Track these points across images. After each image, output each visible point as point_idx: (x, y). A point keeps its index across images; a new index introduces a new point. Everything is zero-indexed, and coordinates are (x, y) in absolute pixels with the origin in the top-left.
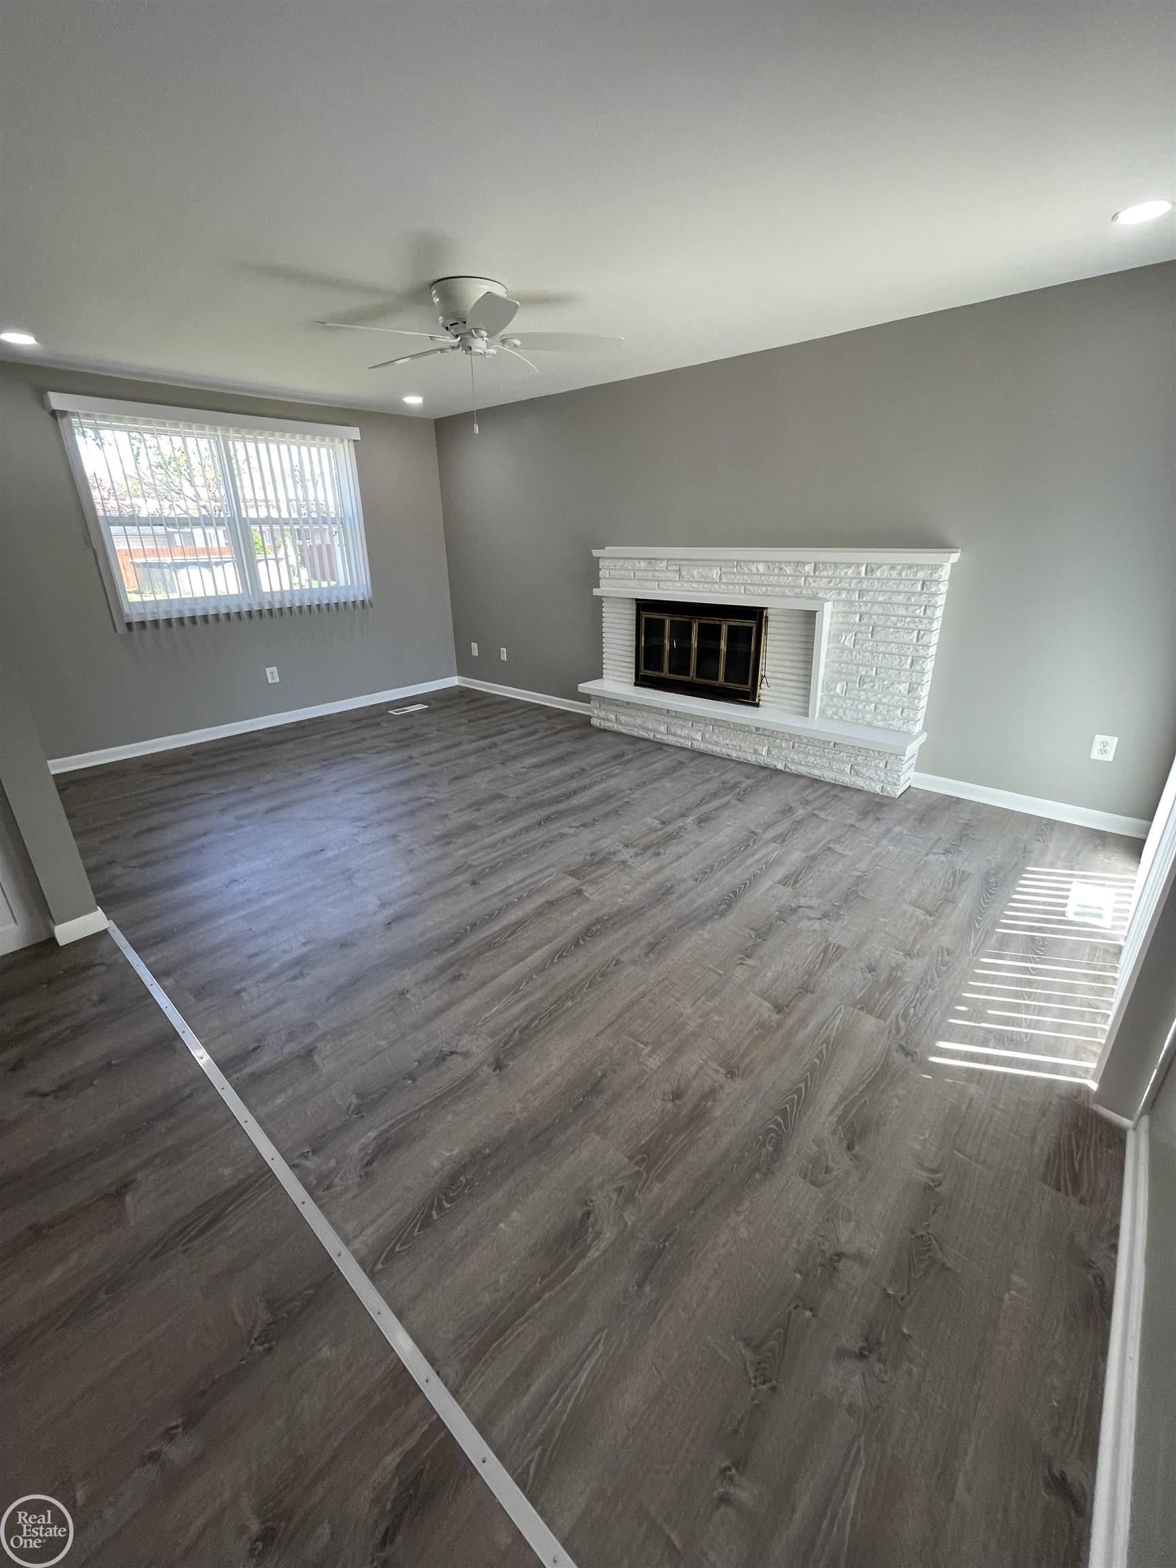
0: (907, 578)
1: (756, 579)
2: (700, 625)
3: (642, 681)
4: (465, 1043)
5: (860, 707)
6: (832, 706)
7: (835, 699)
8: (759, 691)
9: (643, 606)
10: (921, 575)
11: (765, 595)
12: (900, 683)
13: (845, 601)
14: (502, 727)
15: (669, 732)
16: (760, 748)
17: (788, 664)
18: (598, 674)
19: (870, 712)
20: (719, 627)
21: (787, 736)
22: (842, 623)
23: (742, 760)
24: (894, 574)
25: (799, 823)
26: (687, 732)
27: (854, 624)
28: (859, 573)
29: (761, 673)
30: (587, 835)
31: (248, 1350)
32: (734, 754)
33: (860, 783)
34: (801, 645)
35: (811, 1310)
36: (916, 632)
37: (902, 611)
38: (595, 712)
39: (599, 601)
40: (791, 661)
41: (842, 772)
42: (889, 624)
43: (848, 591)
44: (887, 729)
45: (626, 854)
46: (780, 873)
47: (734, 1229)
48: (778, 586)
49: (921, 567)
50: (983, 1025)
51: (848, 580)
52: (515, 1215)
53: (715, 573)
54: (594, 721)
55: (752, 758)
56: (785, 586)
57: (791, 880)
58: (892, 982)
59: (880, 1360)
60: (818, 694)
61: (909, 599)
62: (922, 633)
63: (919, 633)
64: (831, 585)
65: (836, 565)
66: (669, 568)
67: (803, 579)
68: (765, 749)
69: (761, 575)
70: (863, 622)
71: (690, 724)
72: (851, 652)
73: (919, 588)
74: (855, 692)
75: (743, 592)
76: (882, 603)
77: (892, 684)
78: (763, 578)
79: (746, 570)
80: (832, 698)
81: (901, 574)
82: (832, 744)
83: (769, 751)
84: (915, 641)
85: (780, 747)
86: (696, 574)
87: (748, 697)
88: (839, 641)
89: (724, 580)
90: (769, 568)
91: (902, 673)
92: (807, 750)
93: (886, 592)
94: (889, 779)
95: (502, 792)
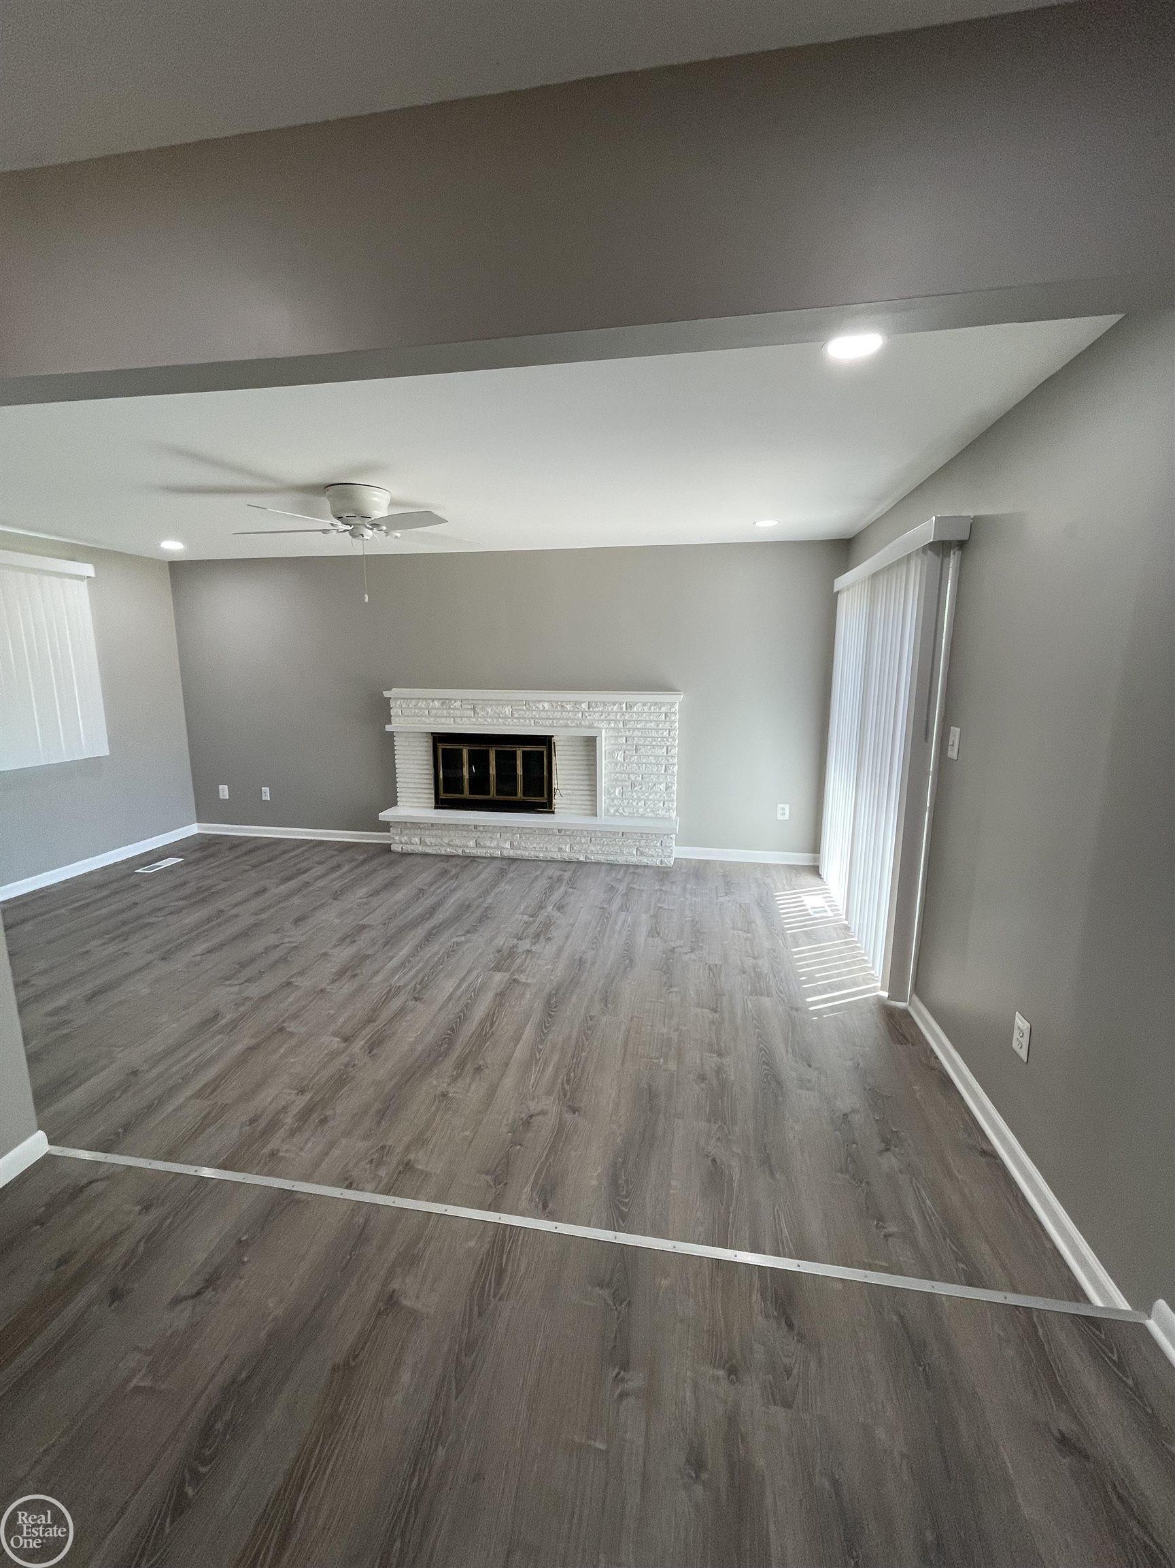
0: (655, 711)
1: (543, 715)
2: (497, 752)
3: (440, 804)
4: (533, 1106)
5: (634, 804)
6: (613, 806)
7: (616, 800)
8: (554, 801)
9: (439, 739)
10: (664, 709)
11: (551, 726)
12: (660, 784)
13: (614, 729)
14: (299, 866)
15: (478, 845)
16: (564, 847)
17: (574, 777)
18: (393, 802)
19: (641, 807)
20: (514, 753)
21: (585, 833)
22: (613, 745)
23: (549, 858)
24: (646, 709)
25: (626, 894)
26: (495, 843)
27: (622, 745)
28: (622, 708)
29: (554, 786)
30: (478, 939)
31: (616, 1312)
32: (541, 855)
33: (645, 861)
34: (584, 763)
35: (854, 1143)
36: (665, 747)
37: (654, 734)
38: (397, 838)
39: (391, 734)
40: (577, 775)
41: (631, 854)
42: (646, 743)
43: (616, 721)
44: (656, 818)
45: (525, 945)
46: (643, 930)
47: (792, 1128)
48: (561, 719)
49: (663, 704)
50: (819, 983)
51: (614, 714)
52: (674, 1183)
53: (507, 710)
54: (394, 847)
55: (557, 856)
56: (567, 719)
57: (654, 932)
58: (759, 976)
59: (895, 1147)
60: (603, 800)
61: (658, 725)
62: (670, 748)
63: (667, 748)
64: (602, 717)
65: (605, 704)
66: (463, 706)
67: (581, 713)
68: (568, 846)
69: (547, 711)
70: (629, 743)
71: (498, 835)
72: (623, 765)
73: (664, 718)
74: (630, 793)
75: (533, 724)
76: (641, 729)
77: (655, 785)
78: (549, 713)
79: (534, 708)
80: (613, 800)
81: (650, 709)
82: (620, 834)
83: (571, 848)
84: (665, 754)
85: (580, 843)
86: (490, 711)
87: (546, 806)
88: (613, 758)
89: (516, 716)
90: (553, 706)
91: (660, 776)
92: (602, 842)
93: (642, 721)
94: (665, 854)
95: (361, 922)
